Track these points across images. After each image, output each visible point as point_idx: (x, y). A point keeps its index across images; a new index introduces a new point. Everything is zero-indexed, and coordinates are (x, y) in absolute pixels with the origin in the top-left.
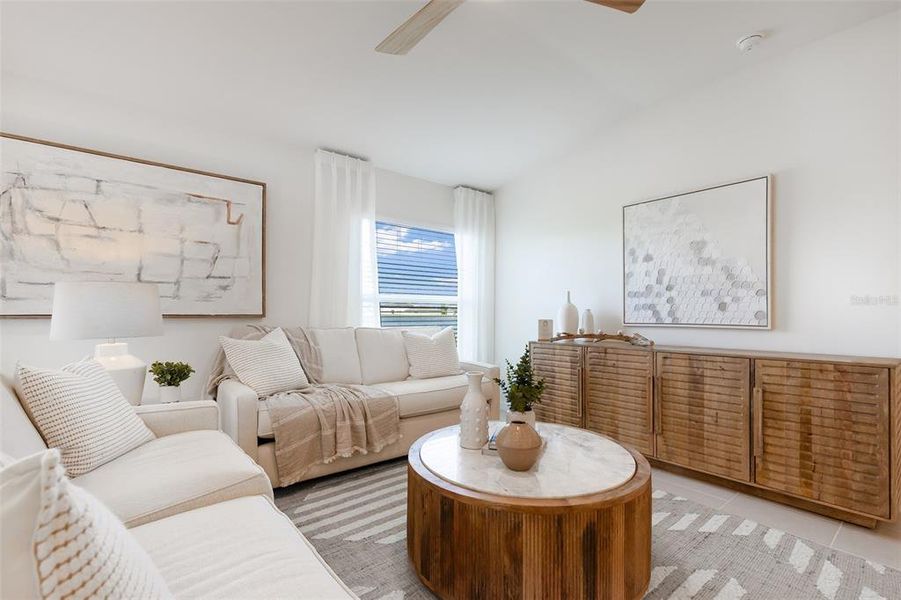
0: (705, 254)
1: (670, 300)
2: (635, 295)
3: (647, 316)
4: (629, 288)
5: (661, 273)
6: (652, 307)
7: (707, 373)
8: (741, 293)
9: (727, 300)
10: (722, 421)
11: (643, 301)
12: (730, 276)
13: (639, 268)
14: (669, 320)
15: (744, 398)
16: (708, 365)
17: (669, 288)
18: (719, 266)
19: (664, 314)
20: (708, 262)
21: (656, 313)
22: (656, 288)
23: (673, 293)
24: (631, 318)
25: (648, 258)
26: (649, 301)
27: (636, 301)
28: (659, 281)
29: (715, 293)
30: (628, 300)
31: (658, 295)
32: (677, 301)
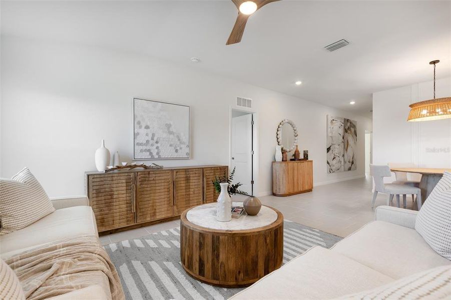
0: (171, 129)
1: (157, 148)
2: (141, 144)
3: (146, 155)
4: (137, 141)
5: (153, 135)
6: (149, 151)
7: (191, 175)
8: (182, 146)
9: (178, 148)
10: (196, 192)
11: (144, 148)
12: (179, 140)
13: (143, 131)
14: (157, 157)
15: (201, 182)
16: (191, 173)
17: (157, 142)
18: (175, 135)
19: (154, 154)
20: (171, 133)
21: (151, 154)
22: (151, 142)
23: (159, 145)
24: (138, 156)
25: (147, 127)
26: (148, 148)
27: (141, 147)
28: (152, 139)
29: (174, 145)
30: (137, 147)
31: (152, 145)
32: (160, 148)
